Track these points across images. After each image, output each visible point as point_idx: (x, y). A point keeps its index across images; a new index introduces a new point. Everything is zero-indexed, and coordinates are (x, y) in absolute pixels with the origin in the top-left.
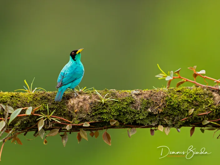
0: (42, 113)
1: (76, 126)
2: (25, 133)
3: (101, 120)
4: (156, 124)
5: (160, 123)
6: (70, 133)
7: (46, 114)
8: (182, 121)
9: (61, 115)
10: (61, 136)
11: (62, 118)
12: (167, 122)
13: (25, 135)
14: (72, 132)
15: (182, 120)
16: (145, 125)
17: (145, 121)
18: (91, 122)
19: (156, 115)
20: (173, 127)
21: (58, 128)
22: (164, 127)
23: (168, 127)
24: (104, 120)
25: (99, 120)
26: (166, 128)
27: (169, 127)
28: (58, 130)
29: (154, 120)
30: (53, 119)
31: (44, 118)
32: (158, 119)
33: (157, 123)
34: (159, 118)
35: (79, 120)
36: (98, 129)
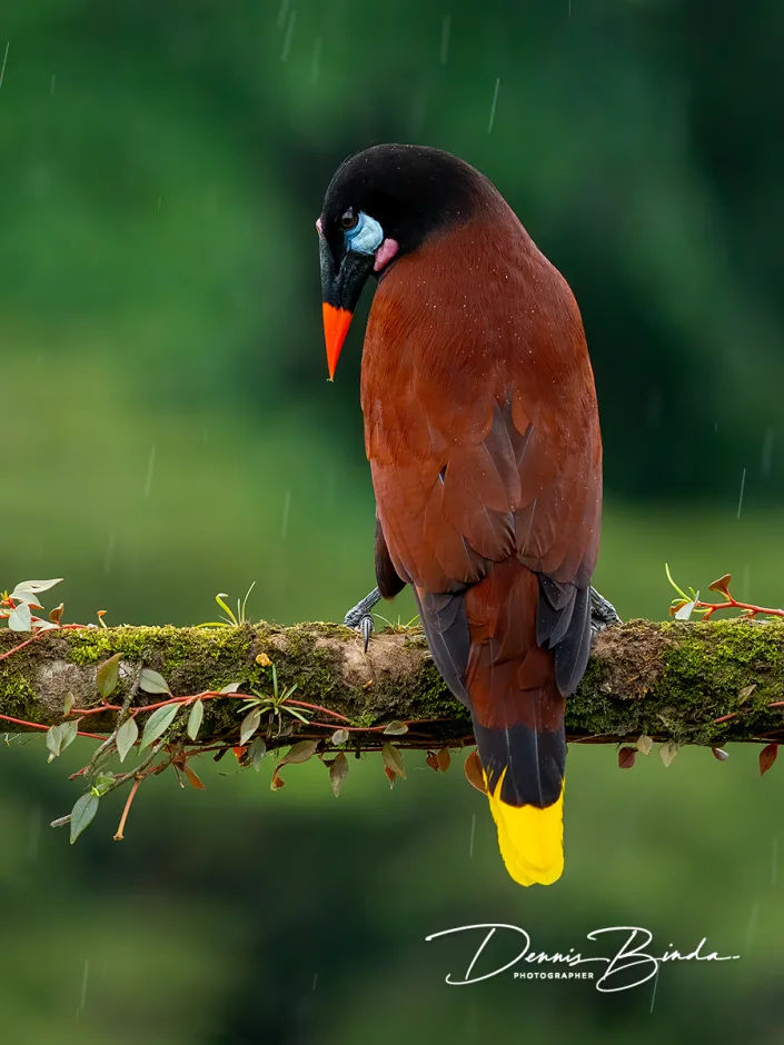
0: (255, 691)
1: (367, 732)
2: (218, 751)
3: (448, 715)
4: (631, 730)
5: (646, 727)
6: (358, 756)
7: (271, 694)
8: (717, 723)
9: (317, 697)
10: (328, 763)
11: (321, 708)
12: (667, 725)
13: (217, 758)
14: (361, 753)
15: (718, 720)
16: (593, 734)
17: (594, 721)
18: (413, 720)
19: (629, 702)
20: (690, 742)
21: (314, 739)
22: (655, 740)
23: (671, 742)
24: (458, 716)
25: (442, 716)
26: (665, 747)
27: (677, 742)
28: (315, 745)
29: (623, 718)
30: (289, 709)
31: (261, 706)
32: (637, 714)
33: (633, 726)
34: (640, 713)
35: (376, 714)
36: (445, 745)
